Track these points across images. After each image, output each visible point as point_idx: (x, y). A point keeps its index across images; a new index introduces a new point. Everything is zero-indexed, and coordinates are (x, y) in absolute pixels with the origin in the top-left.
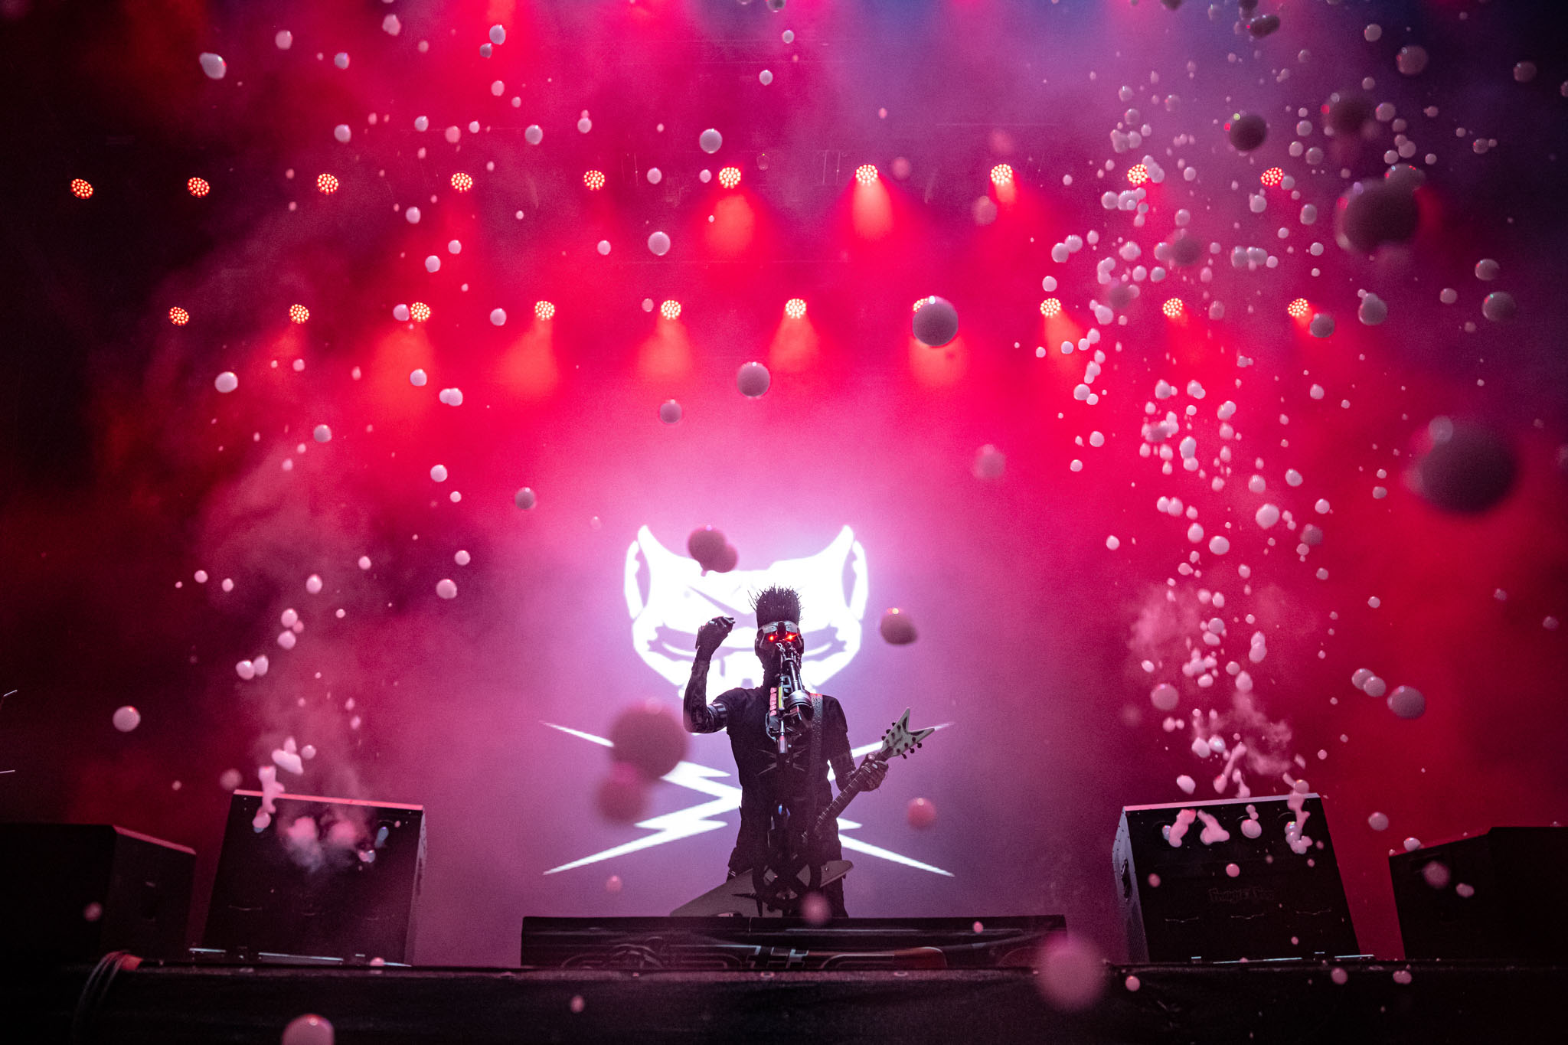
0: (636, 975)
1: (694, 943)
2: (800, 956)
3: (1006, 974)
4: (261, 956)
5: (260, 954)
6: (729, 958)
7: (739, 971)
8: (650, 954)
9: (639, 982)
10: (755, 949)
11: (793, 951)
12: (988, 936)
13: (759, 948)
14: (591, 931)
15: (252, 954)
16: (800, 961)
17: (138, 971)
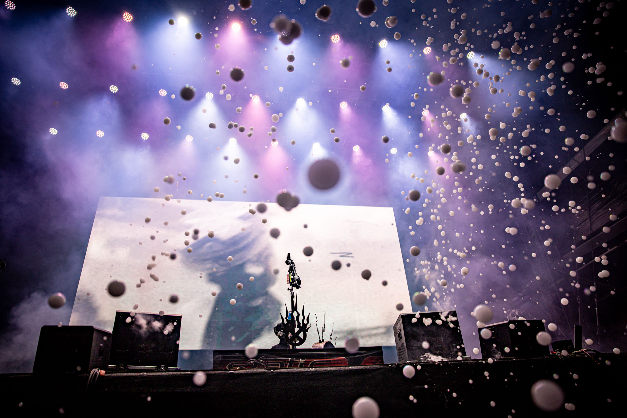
0: (272, 370)
1: (271, 358)
2: (303, 361)
3: (382, 366)
4: (129, 367)
5: (128, 366)
6: (281, 362)
7: (303, 368)
8: (262, 362)
9: (274, 372)
10: (289, 359)
11: (301, 359)
12: (360, 353)
13: (290, 359)
14: (236, 355)
15: (125, 366)
16: (303, 363)
17: (106, 375)
